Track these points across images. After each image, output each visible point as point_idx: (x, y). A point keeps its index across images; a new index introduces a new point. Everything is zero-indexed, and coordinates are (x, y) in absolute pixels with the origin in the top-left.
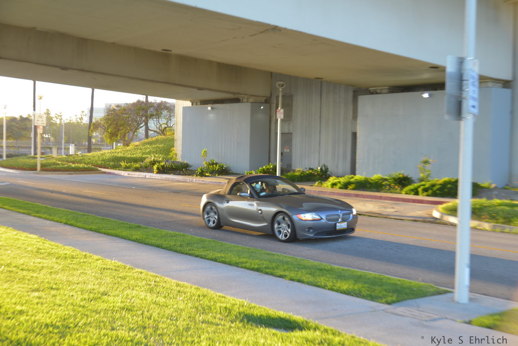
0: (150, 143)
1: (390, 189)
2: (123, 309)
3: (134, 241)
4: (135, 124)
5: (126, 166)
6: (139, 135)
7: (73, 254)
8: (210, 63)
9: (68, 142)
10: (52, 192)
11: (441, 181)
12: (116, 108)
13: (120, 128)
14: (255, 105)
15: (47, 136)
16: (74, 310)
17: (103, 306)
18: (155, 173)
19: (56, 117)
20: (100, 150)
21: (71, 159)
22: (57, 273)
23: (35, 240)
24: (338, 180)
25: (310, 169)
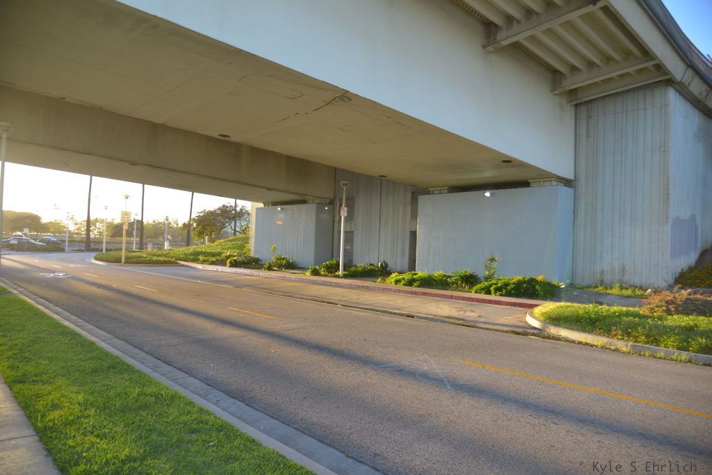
5: (203, 259)
14: (320, 206)
18: (227, 266)
24: (400, 277)
25: (371, 265)
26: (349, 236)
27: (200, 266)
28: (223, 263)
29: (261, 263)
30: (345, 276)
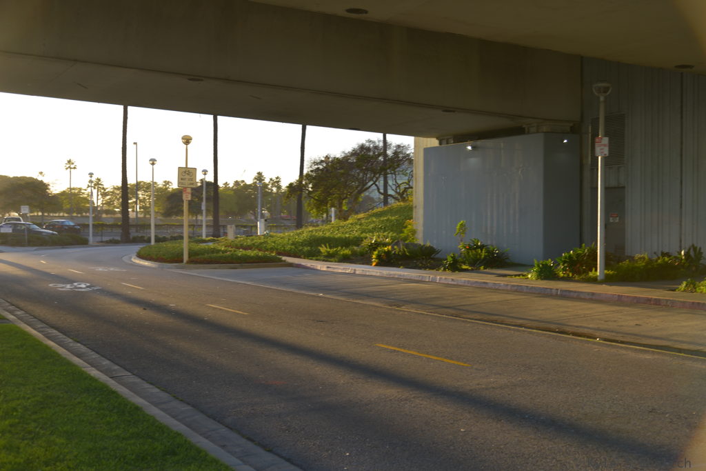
5: (328, 252)
14: (552, 137)
18: (374, 264)
25: (664, 254)
26: (615, 196)
27: (321, 266)
28: (364, 258)
29: (438, 256)
30: (608, 280)
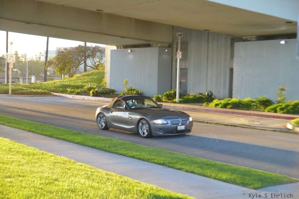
0: (88, 75)
1: (257, 108)
2: (69, 190)
3: (76, 143)
4: (77, 62)
5: (71, 91)
6: (80, 70)
7: (34, 152)
8: (130, 19)
9: (30, 74)
10: (19, 109)
11: (293, 103)
12: (64, 51)
13: (67, 65)
14: (162, 49)
15: (16, 70)
16: (35, 191)
17: (56, 188)
18: (91, 96)
19: (22, 57)
20: (53, 80)
21: (33, 86)
22: (23, 165)
23: (8, 142)
24: (220, 102)
25: (200, 94)
26: (184, 72)
27: (69, 96)
30: (180, 102)
